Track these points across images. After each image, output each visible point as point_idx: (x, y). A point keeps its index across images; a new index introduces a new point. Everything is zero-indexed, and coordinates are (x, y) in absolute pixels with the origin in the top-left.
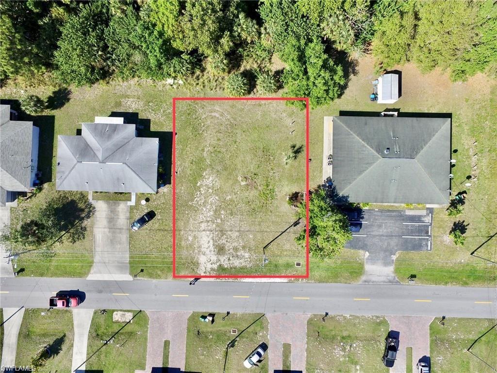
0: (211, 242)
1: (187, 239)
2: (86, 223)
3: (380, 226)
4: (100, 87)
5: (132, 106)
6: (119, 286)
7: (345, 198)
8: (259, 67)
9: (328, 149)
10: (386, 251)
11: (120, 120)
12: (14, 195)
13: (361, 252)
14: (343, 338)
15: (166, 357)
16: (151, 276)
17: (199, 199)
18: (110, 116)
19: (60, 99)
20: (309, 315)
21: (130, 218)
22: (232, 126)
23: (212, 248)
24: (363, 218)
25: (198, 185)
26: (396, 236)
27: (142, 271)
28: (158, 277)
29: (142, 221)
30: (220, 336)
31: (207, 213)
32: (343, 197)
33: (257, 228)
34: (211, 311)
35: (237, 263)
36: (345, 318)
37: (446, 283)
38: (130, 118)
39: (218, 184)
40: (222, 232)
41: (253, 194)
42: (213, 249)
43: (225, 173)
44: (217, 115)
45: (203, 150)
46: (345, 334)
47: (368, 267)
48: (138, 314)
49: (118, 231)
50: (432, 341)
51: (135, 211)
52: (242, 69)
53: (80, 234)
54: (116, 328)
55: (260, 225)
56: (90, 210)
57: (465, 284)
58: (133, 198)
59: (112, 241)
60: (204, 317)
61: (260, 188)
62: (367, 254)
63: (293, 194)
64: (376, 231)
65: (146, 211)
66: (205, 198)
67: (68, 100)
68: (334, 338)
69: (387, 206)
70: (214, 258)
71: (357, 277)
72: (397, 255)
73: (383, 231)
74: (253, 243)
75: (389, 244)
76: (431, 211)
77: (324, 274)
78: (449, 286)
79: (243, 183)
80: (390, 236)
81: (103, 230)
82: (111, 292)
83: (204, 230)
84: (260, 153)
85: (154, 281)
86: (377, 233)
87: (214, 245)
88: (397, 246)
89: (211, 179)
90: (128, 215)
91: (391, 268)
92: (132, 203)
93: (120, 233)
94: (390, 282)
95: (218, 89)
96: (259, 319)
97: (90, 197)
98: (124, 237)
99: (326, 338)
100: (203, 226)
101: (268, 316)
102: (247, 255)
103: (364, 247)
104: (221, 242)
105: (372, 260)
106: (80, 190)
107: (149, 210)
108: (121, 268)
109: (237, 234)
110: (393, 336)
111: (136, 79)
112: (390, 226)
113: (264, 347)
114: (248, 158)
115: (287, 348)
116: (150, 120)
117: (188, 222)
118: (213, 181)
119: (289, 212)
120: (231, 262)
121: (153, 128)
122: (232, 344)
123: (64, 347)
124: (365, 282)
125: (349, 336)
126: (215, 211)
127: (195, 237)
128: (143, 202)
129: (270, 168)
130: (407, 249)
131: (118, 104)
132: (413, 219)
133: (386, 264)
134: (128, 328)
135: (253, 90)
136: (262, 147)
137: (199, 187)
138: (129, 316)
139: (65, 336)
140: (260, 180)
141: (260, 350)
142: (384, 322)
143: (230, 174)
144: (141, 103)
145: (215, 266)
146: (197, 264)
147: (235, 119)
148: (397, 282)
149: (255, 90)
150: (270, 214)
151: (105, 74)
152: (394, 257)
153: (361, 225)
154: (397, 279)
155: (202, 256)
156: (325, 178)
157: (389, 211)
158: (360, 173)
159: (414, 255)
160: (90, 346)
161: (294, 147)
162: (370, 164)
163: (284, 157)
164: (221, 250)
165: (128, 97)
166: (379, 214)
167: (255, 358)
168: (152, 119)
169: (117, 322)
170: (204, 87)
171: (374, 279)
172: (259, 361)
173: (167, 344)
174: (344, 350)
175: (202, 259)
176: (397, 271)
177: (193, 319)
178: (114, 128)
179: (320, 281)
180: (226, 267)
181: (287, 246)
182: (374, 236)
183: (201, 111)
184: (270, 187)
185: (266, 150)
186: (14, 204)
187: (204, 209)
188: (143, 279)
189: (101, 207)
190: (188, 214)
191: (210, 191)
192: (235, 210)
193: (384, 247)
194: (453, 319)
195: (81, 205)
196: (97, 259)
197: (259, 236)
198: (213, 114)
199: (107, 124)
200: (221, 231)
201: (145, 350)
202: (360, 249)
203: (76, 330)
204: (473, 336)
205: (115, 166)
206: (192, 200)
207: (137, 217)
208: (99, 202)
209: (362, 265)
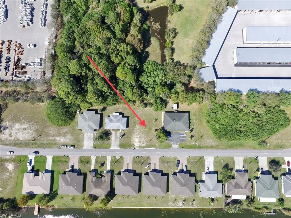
0: (138, 140)
2: (110, 136)
3: (175, 136)
4: (114, 106)
5: (120, 110)
6: (117, 150)
7: (166, 130)
8: (148, 102)
9: (163, 120)
10: (176, 142)
11: (118, 114)
12: (95, 130)
13: (171, 142)
15: (128, 166)
16: (124, 148)
17: (135, 131)
18: (115, 113)
19: (104, 109)
20: (160, 156)
21: (120, 135)
23: (138, 142)
24: (171, 134)
26: (178, 138)
27: (122, 147)
28: (126, 148)
29: (123, 136)
30: (140, 162)
31: (137, 134)
34: (138, 156)
35: (144, 145)
36: (168, 157)
37: (190, 149)
38: (120, 113)
39: (139, 127)
40: (140, 138)
44: (139, 112)
46: (168, 161)
47: (173, 145)
48: (121, 157)
49: (117, 138)
50: (187, 162)
52: (144, 102)
53: (109, 139)
54: (116, 160)
55: (148, 136)
56: (111, 134)
57: (194, 149)
58: (121, 130)
59: (116, 140)
60: (136, 157)
61: (148, 128)
62: (172, 142)
63: (156, 129)
65: (123, 133)
67: (106, 109)
68: (165, 161)
70: (138, 144)
71: (170, 148)
72: (179, 142)
74: (147, 140)
75: (177, 140)
76: (186, 132)
77: (163, 147)
78: (191, 149)
81: (114, 138)
82: (115, 152)
85: (125, 149)
88: (179, 140)
91: (178, 146)
92: (120, 132)
94: (178, 149)
96: (148, 158)
97: (111, 131)
98: (119, 139)
99: (164, 162)
100: (136, 137)
101: (151, 157)
102: (146, 143)
103: (172, 141)
104: (140, 140)
105: (174, 144)
106: (109, 129)
108: (117, 146)
109: (143, 138)
110: (179, 161)
111: (121, 105)
112: (177, 136)
115: (155, 164)
117: (133, 136)
119: (155, 133)
121: (125, 115)
122: (143, 163)
123: (105, 165)
124: (172, 149)
125: (169, 161)
126: (139, 133)
127: (134, 139)
128: (123, 131)
129: (150, 124)
130: (181, 141)
131: (117, 110)
132: (182, 134)
133: (177, 145)
134: (119, 160)
135: (146, 107)
137: (135, 128)
138: (119, 157)
139: (105, 162)
141: (149, 164)
142: (177, 158)
144: (122, 110)
145: (139, 146)
146: (135, 145)
147: (143, 113)
150: (151, 134)
151: (115, 104)
153: (170, 136)
156: (162, 126)
157: (177, 133)
158: (169, 125)
159: (183, 142)
160: (111, 164)
161: (156, 119)
162: (171, 123)
163: (154, 121)
164: (140, 142)
165: (119, 108)
166: (175, 133)
167: (148, 166)
168: (125, 113)
169: (117, 159)
170: (136, 106)
171: (174, 148)
172: (149, 167)
173: (128, 163)
174: (168, 164)
175: (136, 144)
176: (179, 146)
177: (134, 158)
178: (117, 115)
179: (162, 149)
180: (141, 146)
181: (155, 141)
182: (173, 138)
183: (135, 111)
184: (151, 128)
185: (149, 120)
186: (94, 132)
189: (113, 133)
190: (133, 134)
191: (137, 129)
192: (143, 133)
194: (192, 157)
195: (109, 132)
196: (112, 144)
197: (148, 138)
201: (123, 165)
203: (108, 161)
204: (196, 161)
205: (118, 124)
207: (121, 135)
208: (113, 132)
209: (171, 145)
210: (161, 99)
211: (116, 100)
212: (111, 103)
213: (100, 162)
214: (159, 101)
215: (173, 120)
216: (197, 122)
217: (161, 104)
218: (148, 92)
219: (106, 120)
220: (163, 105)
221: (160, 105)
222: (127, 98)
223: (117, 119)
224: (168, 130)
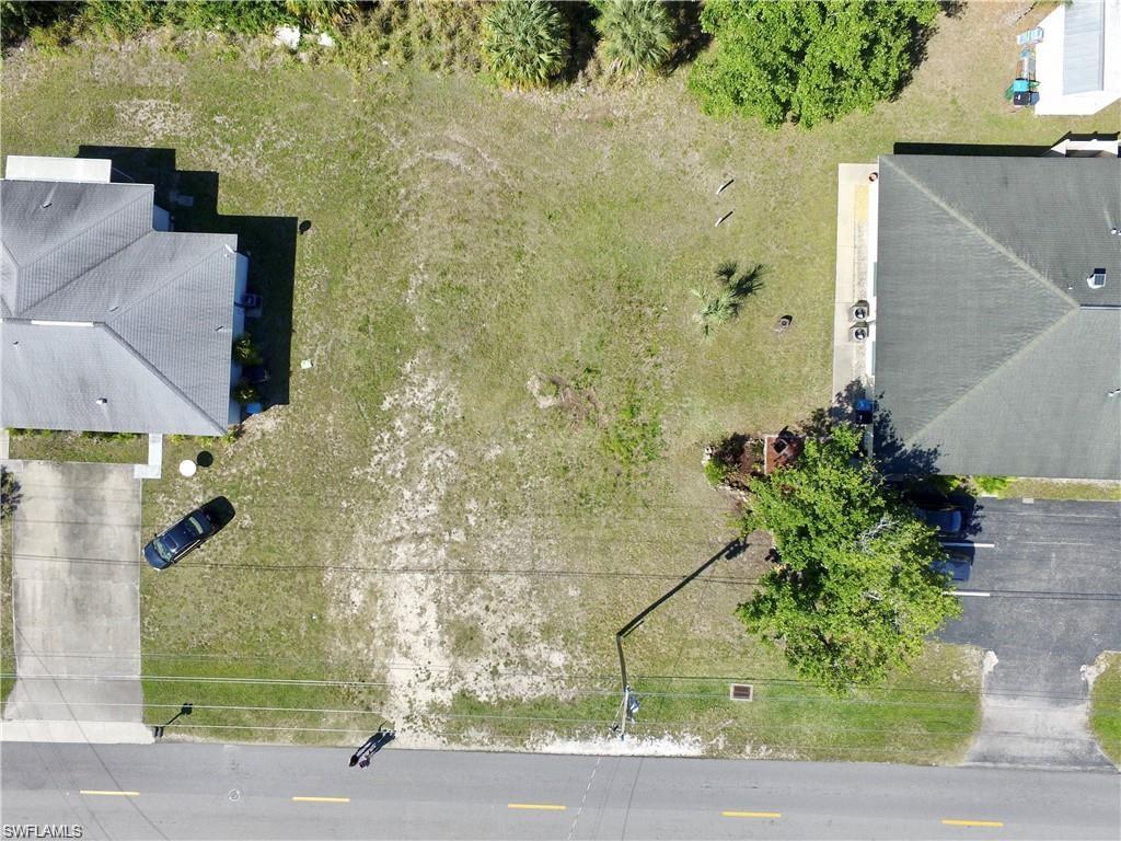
0: (432, 609)
1: (347, 601)
3: (1040, 560)
7: (924, 458)
10: (1060, 648)
13: (970, 652)
21: (145, 523)
22: (508, 196)
23: (433, 631)
24: (976, 529)
25: (386, 405)
26: (1099, 597)
27: (186, 711)
28: (243, 732)
29: (185, 535)
31: (418, 507)
32: (917, 454)
33: (596, 562)
35: (523, 686)
39: (455, 406)
40: (471, 576)
41: (580, 440)
42: (436, 637)
43: (482, 365)
44: (454, 158)
45: (404, 284)
47: (993, 706)
49: (101, 568)
51: (161, 498)
55: (604, 551)
58: (155, 452)
61: (605, 419)
62: (992, 659)
63: (726, 443)
64: (1025, 579)
65: (201, 500)
66: (409, 454)
69: (1069, 487)
71: (953, 739)
72: (1103, 664)
73: (1051, 577)
74: (579, 616)
75: (1072, 626)
77: (833, 729)
79: (546, 402)
80: (1078, 597)
81: (47, 564)
82: (75, 785)
83: (406, 569)
84: (607, 295)
85: (229, 746)
86: (1031, 586)
87: (439, 621)
88: (1102, 631)
89: (431, 385)
90: (136, 511)
91: (1080, 714)
92: (152, 469)
93: (111, 575)
94: (1075, 760)
95: (457, 66)
98: (123, 590)
100: (402, 553)
102: (557, 659)
103: (982, 635)
104: (465, 611)
107: (211, 495)
109: (524, 582)
111: (168, 29)
114: (565, 312)
116: (216, 175)
117: (349, 538)
118: (437, 392)
119: (713, 502)
120: (502, 682)
121: (226, 205)
124: (985, 758)
126: (447, 502)
127: (374, 593)
128: (188, 468)
129: (641, 349)
133: (1061, 695)
135: (583, 67)
136: (613, 273)
137: (390, 416)
140: (605, 392)
143: (500, 369)
145: (445, 697)
146: (381, 692)
147: (519, 174)
148: (1102, 762)
149: (591, 68)
150: (641, 511)
152: (1090, 674)
154: (1101, 752)
155: (400, 660)
156: (839, 384)
157: (1072, 505)
161: (729, 272)
163: (699, 305)
164: (464, 639)
165: (138, 92)
166: (1038, 515)
168: (225, 175)
170: (408, 57)
171: (1015, 748)
175: (400, 673)
176: (1097, 723)
179: (819, 757)
180: (483, 698)
181: (704, 629)
182: (1020, 596)
183: (397, 143)
184: (644, 416)
185: (627, 284)
187: (407, 494)
188: (191, 741)
190: (348, 511)
191: (429, 427)
193: (1055, 634)
197: (601, 590)
198: (443, 155)
199: (49, 185)
200: (467, 572)
202: (963, 642)
206: (365, 462)
207: (170, 520)
209: (971, 697)
215: (1066, 277)
223: (50, 255)
224: (943, 466)
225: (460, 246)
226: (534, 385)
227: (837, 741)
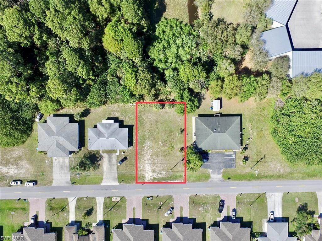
0: (150, 168)
1: (141, 167)
2: (99, 162)
3: (216, 159)
4: (103, 107)
5: (116, 115)
6: (114, 187)
7: (201, 149)
8: (166, 98)
9: (194, 130)
10: (218, 169)
11: (112, 121)
12: (71, 152)
13: (209, 170)
14: (203, 203)
15: (134, 214)
16: (126, 183)
17: (144, 151)
18: (107, 119)
19: (86, 113)
20: (189, 195)
21: (117, 160)
22: (156, 121)
24: (209, 156)
25: (144, 146)
26: (222, 163)
27: (123, 181)
28: (130, 183)
29: (122, 161)
30: (155, 205)
31: (148, 157)
32: (200, 148)
33: (168, 162)
34: (151, 195)
35: (160, 176)
36: (203, 196)
37: (242, 180)
38: (116, 120)
39: (151, 145)
40: (154, 164)
41: (165, 148)
42: (151, 171)
43: (154, 140)
44: (150, 117)
45: (145, 132)
46: (204, 202)
47: (212, 175)
48: (122, 198)
49: (113, 165)
50: (237, 203)
51: (119, 157)
52: (159, 99)
53: (97, 167)
54: (113, 204)
55: (169, 161)
56: (101, 158)
57: (249, 180)
58: (118, 152)
59: (110, 169)
60: (149, 198)
61: (168, 146)
62: (211, 170)
63: (181, 148)
64: (214, 161)
65: (124, 157)
66: (147, 151)
67: (90, 113)
68: (200, 203)
69: (218, 151)
70: (151, 174)
71: (208, 179)
72: (223, 170)
73: (217, 161)
74: (166, 168)
75: (219, 166)
76: (235, 152)
78: (243, 181)
79: (162, 144)
80: (220, 163)
81: (106, 165)
82: (111, 190)
83: (147, 164)
84: (168, 132)
85: (128, 184)
87: (151, 169)
88: (223, 166)
89: (149, 143)
90: (116, 158)
91: (221, 176)
92: (118, 154)
93: (114, 166)
94: (221, 181)
95: (150, 107)
96: (170, 198)
97: (101, 152)
98: (115, 168)
99: (196, 204)
100: (146, 162)
101: (174, 196)
102: (164, 173)
103: (210, 168)
104: (153, 168)
105: (213, 172)
106: (96, 149)
107: (125, 156)
108: (114, 179)
109: (160, 164)
110: (223, 201)
111: (117, 104)
112: (219, 159)
113: (173, 208)
114: (163, 134)
115: (181, 208)
116: (123, 120)
117: (140, 160)
118: (149, 144)
119: (181, 155)
120: (158, 176)
121: (125, 124)
122: (160, 208)
123: (94, 212)
124: (211, 181)
125: (205, 203)
126: (151, 156)
127: (143, 166)
128: (123, 153)
129: (172, 138)
130: (226, 168)
131: (110, 114)
132: (228, 156)
133: (219, 174)
134: (119, 204)
135: (164, 107)
136: (168, 130)
137: (144, 147)
138: (118, 199)
139: (93, 207)
140: (168, 143)
141: (171, 209)
142: (219, 197)
143: (156, 141)
144: (119, 114)
145: (152, 178)
146: (144, 177)
147: (157, 119)
148: (223, 181)
150: (172, 156)
151: (105, 103)
152: (222, 171)
153: (208, 159)
154: (223, 179)
155: (147, 174)
156: (193, 141)
157: (219, 153)
158: (206, 139)
159: (229, 170)
160: (104, 211)
161: (181, 129)
162: (209, 135)
163: (177, 133)
164: (154, 171)
165: (114, 111)
166: (215, 154)
167: (169, 212)
168: (124, 120)
169: (114, 201)
170: (144, 106)
171: (214, 180)
172: (171, 214)
173: (134, 209)
174: (203, 208)
175: (147, 175)
176: (223, 176)
177: (144, 199)
178: (111, 124)
180: (156, 178)
181: (180, 169)
182: (213, 163)
183: (143, 116)
184: (172, 145)
185: (170, 131)
186: (70, 156)
187: (147, 155)
188: (123, 184)
189: (105, 156)
190: (140, 157)
191: (149, 148)
192: (159, 155)
194: (245, 194)
195: (97, 156)
196: (104, 177)
197: (169, 165)
198: (149, 117)
199: (107, 123)
200: (153, 164)
201: (126, 212)
202: (208, 168)
203: (98, 205)
204: (252, 200)
205: (112, 140)
206: (142, 152)
207: (120, 159)
208: (105, 154)
209: (209, 175)
210: (191, 91)
211: (106, 94)
212: (96, 101)
213: (85, 208)
214: (186, 94)
215: (212, 130)
216: (255, 133)
217: (190, 100)
218: (167, 79)
219: (90, 133)
220: (195, 103)
221: (189, 103)
222: (125, 91)
223: (109, 131)
224: (203, 149)
225: (151, 127)
226: (160, 142)
227: (195, 180)
